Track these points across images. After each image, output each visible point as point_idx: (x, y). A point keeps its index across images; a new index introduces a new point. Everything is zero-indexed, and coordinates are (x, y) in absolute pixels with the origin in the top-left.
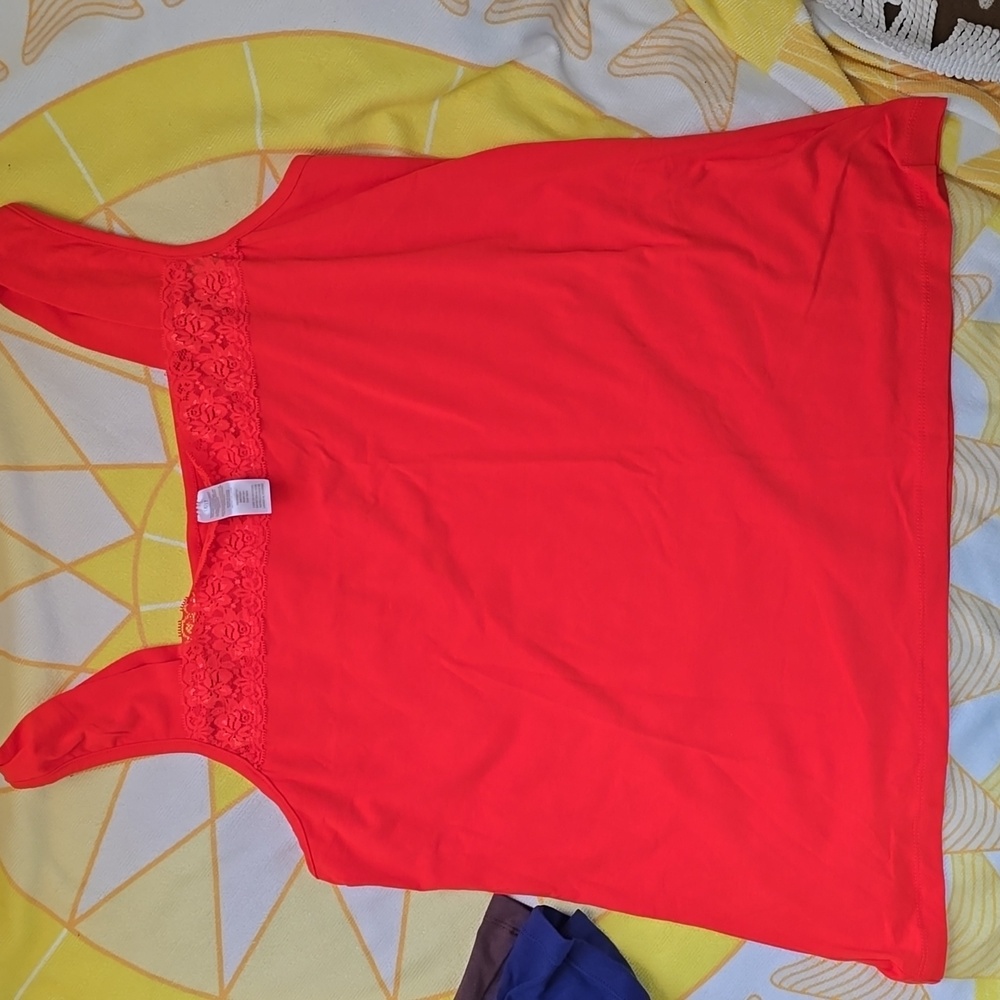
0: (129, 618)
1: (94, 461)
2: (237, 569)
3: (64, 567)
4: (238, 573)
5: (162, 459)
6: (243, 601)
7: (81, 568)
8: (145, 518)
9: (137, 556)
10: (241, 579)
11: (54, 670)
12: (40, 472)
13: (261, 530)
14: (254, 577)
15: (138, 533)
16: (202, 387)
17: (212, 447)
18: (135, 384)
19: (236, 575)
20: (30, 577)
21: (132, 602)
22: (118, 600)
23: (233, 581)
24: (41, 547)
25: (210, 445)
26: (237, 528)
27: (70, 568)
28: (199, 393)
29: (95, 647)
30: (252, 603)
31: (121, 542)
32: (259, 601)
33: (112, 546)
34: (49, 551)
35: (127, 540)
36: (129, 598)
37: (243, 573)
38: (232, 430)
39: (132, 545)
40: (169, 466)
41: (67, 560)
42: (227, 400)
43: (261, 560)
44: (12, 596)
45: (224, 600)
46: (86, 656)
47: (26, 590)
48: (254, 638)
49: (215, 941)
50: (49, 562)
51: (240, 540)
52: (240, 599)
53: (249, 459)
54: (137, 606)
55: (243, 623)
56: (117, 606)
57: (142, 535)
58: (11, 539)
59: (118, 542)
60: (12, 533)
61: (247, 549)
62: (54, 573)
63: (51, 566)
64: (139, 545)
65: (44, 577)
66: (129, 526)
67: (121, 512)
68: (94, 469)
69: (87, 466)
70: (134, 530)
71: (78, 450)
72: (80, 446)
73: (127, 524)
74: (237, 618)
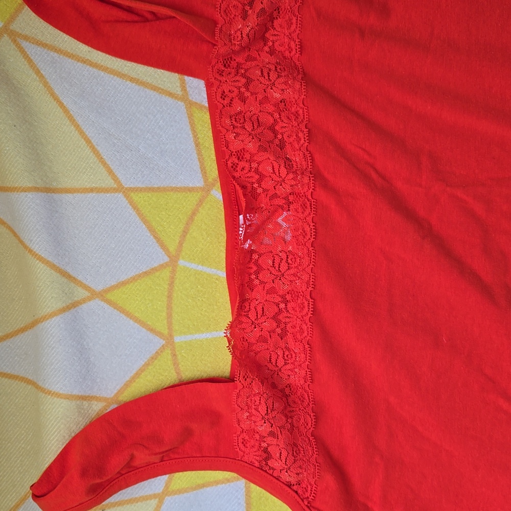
0: (163, 348)
1: (127, 184)
2: (281, 293)
3: (95, 295)
4: (283, 297)
5: (199, 183)
6: (289, 326)
7: (112, 296)
8: (181, 244)
9: (171, 284)
10: (286, 302)
11: (85, 402)
12: (70, 195)
13: (306, 251)
14: (299, 301)
15: (173, 260)
16: (247, 94)
17: (255, 158)
18: (170, 100)
19: (280, 299)
20: (60, 305)
21: (166, 332)
22: (152, 330)
23: (278, 305)
24: (71, 273)
25: (252, 155)
26: (280, 249)
27: (102, 295)
28: (243, 100)
29: (127, 379)
31: (154, 270)
32: (305, 327)
33: (146, 274)
34: (80, 278)
35: (162, 267)
36: (162, 327)
37: (288, 297)
39: (166, 273)
40: (207, 189)
41: (99, 288)
42: (273, 108)
43: (308, 283)
44: (41, 326)
45: (268, 325)
46: (118, 387)
47: (56, 320)
48: (300, 365)
50: (80, 289)
51: (284, 261)
52: (285, 323)
54: (171, 336)
55: (288, 349)
56: (151, 336)
57: (176, 262)
58: (41, 265)
59: (153, 269)
60: (40, 259)
61: (292, 271)
62: (84, 301)
63: (81, 293)
64: (174, 272)
65: (75, 305)
66: (163, 253)
67: (155, 237)
68: (127, 192)
69: (120, 188)
70: (169, 257)
71: (110, 172)
72: (112, 167)
73: (161, 250)
74: (282, 344)
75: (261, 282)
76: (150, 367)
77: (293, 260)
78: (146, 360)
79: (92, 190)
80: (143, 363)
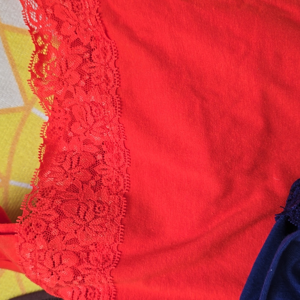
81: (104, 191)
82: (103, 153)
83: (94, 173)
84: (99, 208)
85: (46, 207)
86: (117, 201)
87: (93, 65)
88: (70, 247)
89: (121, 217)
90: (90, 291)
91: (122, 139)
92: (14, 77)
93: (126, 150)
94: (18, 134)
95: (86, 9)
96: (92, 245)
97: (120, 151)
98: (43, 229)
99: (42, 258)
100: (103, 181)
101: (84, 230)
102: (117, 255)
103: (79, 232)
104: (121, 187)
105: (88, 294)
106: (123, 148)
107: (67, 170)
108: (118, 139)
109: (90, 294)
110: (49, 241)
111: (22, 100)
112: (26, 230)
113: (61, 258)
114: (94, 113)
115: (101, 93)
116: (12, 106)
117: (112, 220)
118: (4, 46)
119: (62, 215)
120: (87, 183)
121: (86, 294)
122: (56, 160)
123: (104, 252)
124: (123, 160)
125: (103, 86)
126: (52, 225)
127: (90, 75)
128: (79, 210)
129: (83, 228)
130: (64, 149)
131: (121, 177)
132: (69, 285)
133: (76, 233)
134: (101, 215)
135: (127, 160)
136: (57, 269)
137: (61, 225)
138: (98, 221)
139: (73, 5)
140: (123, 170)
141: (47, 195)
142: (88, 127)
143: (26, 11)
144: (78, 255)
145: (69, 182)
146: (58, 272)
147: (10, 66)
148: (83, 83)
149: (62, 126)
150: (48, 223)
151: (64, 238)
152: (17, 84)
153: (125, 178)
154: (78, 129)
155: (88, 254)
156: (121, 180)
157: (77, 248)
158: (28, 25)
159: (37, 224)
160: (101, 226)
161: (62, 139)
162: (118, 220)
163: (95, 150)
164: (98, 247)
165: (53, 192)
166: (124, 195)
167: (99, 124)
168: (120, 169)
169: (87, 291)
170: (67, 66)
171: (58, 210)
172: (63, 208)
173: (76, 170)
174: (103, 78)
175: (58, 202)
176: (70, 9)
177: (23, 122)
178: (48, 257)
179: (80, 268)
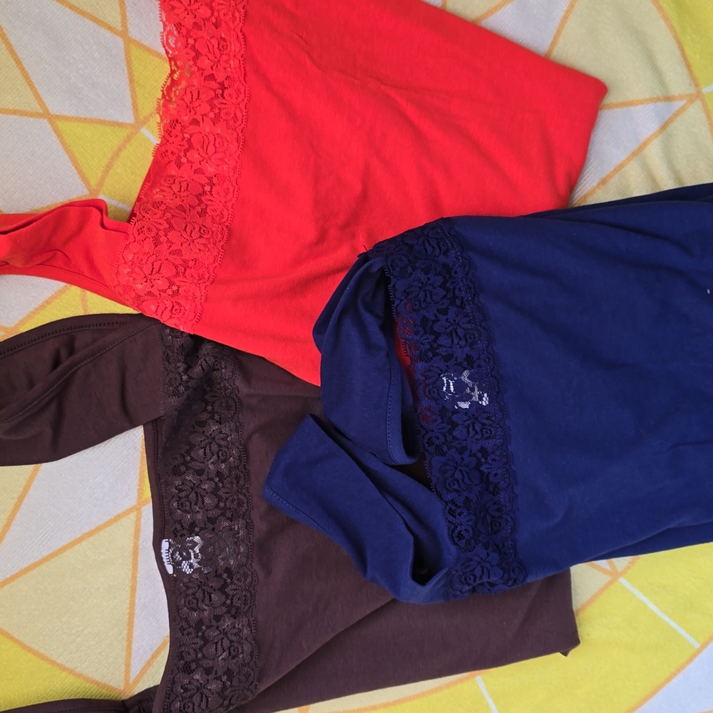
2: (208, 175)
4: (210, 179)
6: (209, 208)
13: (235, 136)
19: (207, 181)
30: (219, 212)
37: (215, 180)
38: (213, 20)
43: (234, 169)
45: (190, 199)
49: (125, 632)
53: (228, 54)
66: (84, 185)
67: (77, 168)
68: (52, 119)
69: (45, 114)
70: (89, 190)
71: (37, 96)
72: (40, 92)
73: (82, 182)
74: (200, 221)
75: (189, 161)
76: (57, 301)
77: (221, 144)
78: (53, 293)
79: (15, 112)
80: (50, 296)
81: (209, 219)
82: (212, 185)
83: (201, 202)
84: (204, 231)
85: (158, 216)
86: (220, 229)
87: (224, 101)
88: (172, 258)
89: (222, 243)
90: (176, 307)
91: (237, 175)
92: (129, 92)
93: (237, 187)
94: (120, 149)
95: (231, 51)
96: (192, 260)
97: (230, 186)
98: (153, 234)
99: (144, 262)
100: (208, 210)
101: (189, 245)
102: (211, 276)
103: (185, 245)
104: (225, 220)
105: (174, 309)
106: (235, 184)
107: (176, 192)
108: (231, 174)
109: (176, 310)
110: (156, 246)
111: (133, 117)
112: (138, 231)
113: (160, 266)
114: (217, 145)
115: (228, 129)
116: (120, 121)
117: (215, 244)
118: (126, 59)
119: (171, 227)
120: (194, 208)
121: (172, 310)
122: (165, 181)
123: (201, 271)
124: (231, 194)
125: (231, 122)
126: (162, 233)
127: (220, 109)
128: (186, 227)
129: (188, 243)
130: (173, 173)
131: (226, 211)
132: (162, 293)
133: (182, 245)
134: (205, 236)
135: (235, 196)
136: (153, 277)
137: (170, 235)
138: (203, 241)
139: (219, 44)
140: (229, 205)
141: (158, 207)
142: (206, 156)
143: (165, 33)
144: (176, 267)
145: (178, 202)
146: (152, 281)
147: (127, 80)
148: (212, 115)
149: (175, 150)
150: (159, 230)
151: (170, 246)
152: (131, 100)
153: (230, 212)
154: (194, 156)
155: (185, 270)
156: (225, 213)
157: (178, 261)
158: (164, 47)
159: (149, 229)
160: (205, 245)
161: (173, 163)
162: (219, 245)
163: (204, 180)
164: (197, 265)
165: (163, 207)
166: (227, 227)
167: (219, 155)
168: (226, 202)
169: (173, 307)
170: (198, 96)
171: (168, 221)
172: (173, 221)
173: (185, 194)
174: (233, 115)
175: (168, 215)
176: (216, 46)
177: (128, 139)
178: (150, 262)
179: (176, 280)
